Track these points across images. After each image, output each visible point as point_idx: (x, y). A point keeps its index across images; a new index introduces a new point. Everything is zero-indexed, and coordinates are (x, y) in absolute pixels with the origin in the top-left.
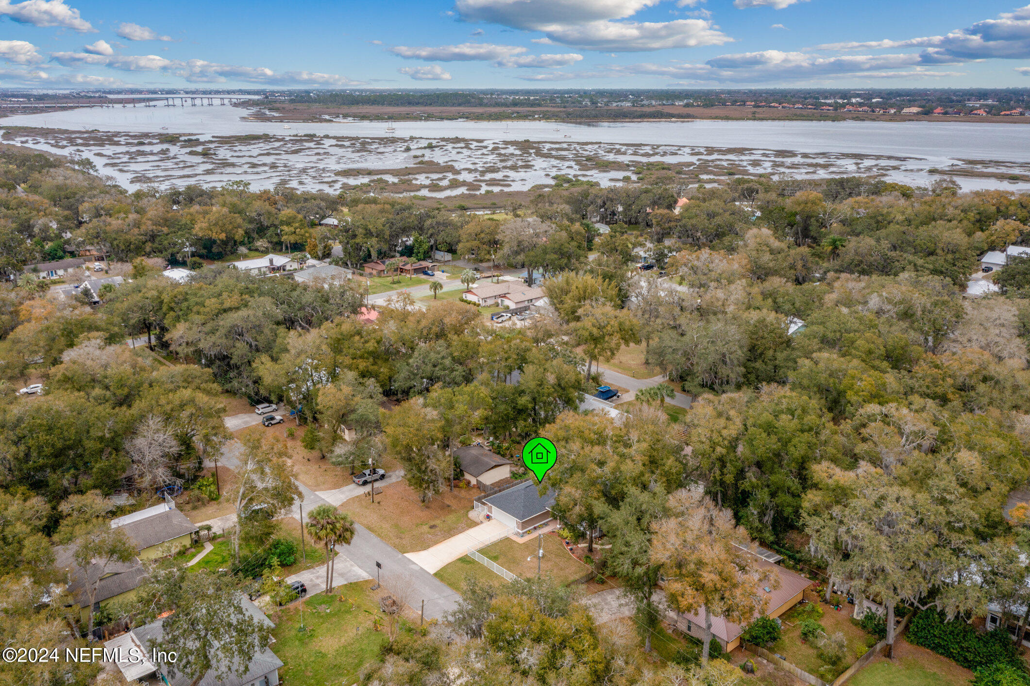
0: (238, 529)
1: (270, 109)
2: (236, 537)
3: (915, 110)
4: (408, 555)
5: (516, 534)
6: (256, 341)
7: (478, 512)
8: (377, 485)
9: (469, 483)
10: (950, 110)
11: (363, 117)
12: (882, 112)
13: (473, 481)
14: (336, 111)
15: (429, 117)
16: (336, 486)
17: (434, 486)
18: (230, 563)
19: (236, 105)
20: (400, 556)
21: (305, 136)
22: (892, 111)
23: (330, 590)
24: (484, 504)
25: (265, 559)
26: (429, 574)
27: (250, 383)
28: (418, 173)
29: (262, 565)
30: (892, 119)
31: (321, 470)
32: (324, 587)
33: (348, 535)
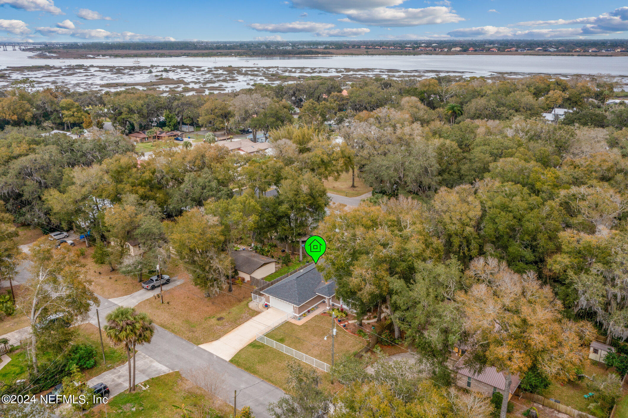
0: (34, 339)
1: (49, 52)
2: (33, 348)
3: (458, 49)
4: (202, 346)
5: (294, 318)
6: (45, 179)
7: (256, 303)
8: (164, 288)
9: (243, 279)
10: (478, 49)
11: (116, 56)
12: (440, 50)
13: (247, 278)
14: (97, 53)
15: (162, 56)
16: (127, 292)
17: (217, 283)
18: (27, 374)
19: (24, 50)
20: (195, 348)
21: (76, 66)
22: (446, 50)
23: (133, 388)
24: (261, 295)
25: (65, 366)
26: (226, 361)
27: (42, 215)
28: (160, 85)
29: (62, 371)
30: (447, 54)
31: (112, 280)
32: (127, 385)
33: (147, 334)
